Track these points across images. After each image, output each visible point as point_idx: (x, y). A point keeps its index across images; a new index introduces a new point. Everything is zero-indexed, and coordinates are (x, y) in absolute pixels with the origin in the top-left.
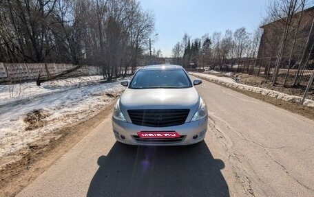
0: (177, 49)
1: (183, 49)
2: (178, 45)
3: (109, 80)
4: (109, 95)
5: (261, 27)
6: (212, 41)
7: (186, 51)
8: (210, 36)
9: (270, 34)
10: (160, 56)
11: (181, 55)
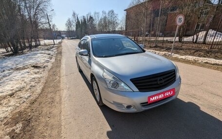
0: (69, 24)
1: (74, 24)
2: (69, 20)
3: (16, 52)
4: (35, 67)
5: (125, 10)
6: (94, 18)
7: (77, 25)
8: (92, 15)
9: (133, 15)
10: (56, 30)
11: (74, 28)
